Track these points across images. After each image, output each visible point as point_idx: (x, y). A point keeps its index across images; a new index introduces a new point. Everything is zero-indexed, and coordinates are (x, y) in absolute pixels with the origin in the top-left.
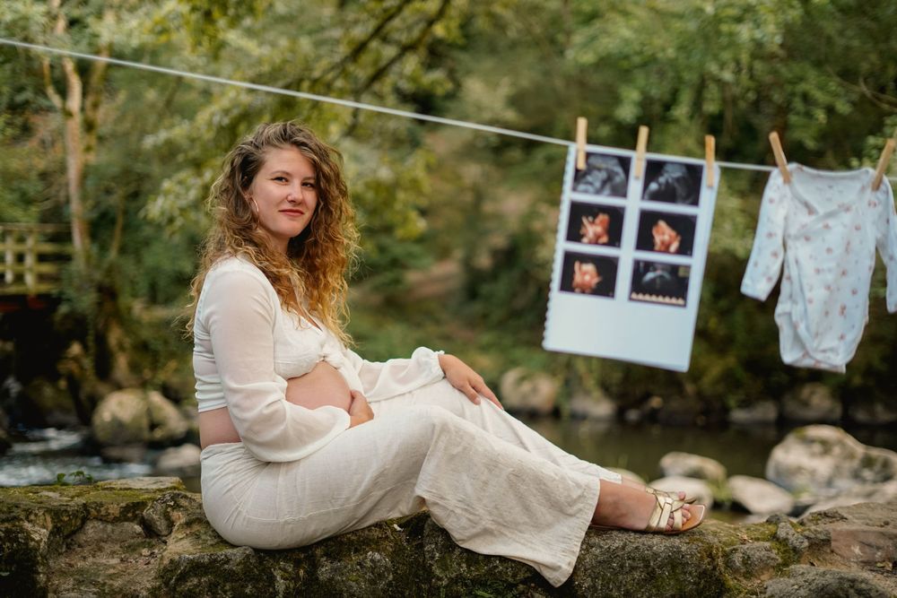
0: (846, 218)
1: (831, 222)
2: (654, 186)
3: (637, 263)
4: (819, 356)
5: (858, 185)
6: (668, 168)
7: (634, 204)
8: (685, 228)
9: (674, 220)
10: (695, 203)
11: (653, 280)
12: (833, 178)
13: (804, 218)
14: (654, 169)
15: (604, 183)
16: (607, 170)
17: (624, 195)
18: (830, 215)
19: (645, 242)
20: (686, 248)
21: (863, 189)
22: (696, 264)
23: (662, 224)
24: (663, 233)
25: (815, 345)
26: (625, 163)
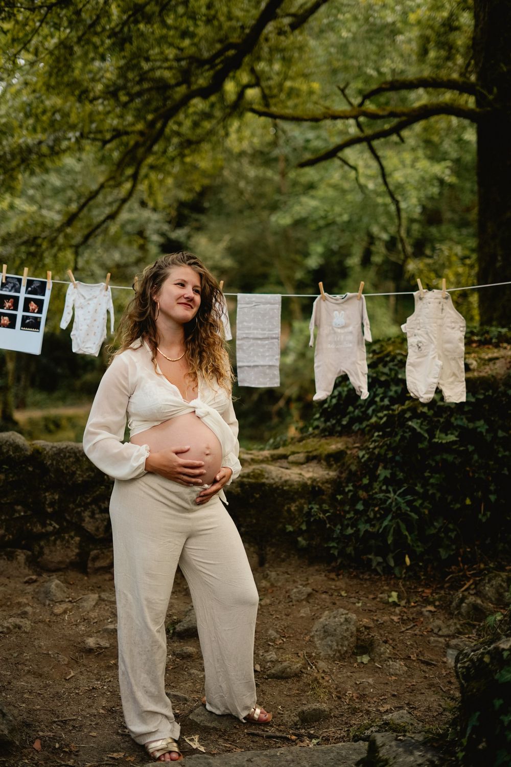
0: (95, 301)
1: (90, 302)
2: (30, 289)
3: (23, 316)
4: (85, 350)
5: (100, 289)
6: (35, 282)
7: (22, 295)
8: (40, 303)
9: (36, 301)
10: (44, 295)
11: (29, 322)
12: (91, 287)
13: (82, 300)
14: (30, 283)
15: (12, 288)
16: (13, 283)
17: (19, 292)
18: (90, 299)
19: (26, 309)
20: (40, 311)
21: (101, 290)
22: (43, 316)
23: (32, 303)
24: (33, 306)
25: (83, 345)
26: (20, 280)
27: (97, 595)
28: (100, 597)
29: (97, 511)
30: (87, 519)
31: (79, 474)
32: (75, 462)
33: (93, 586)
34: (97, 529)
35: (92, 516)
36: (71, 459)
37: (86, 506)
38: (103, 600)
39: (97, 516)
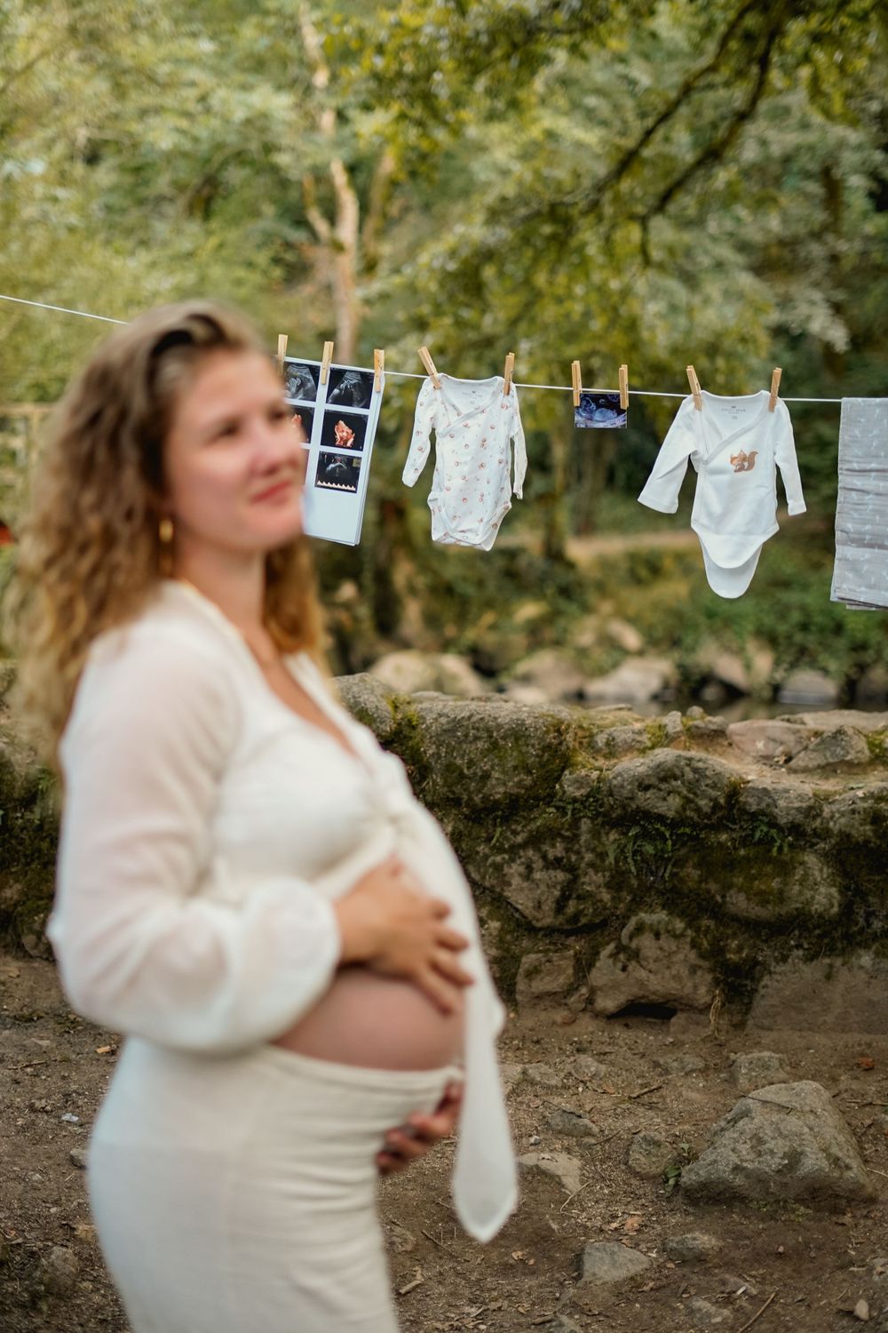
0: (481, 418)
1: (469, 422)
2: (336, 391)
3: (322, 455)
4: (459, 536)
5: (491, 390)
6: (347, 376)
7: (321, 406)
8: (358, 424)
9: (350, 419)
10: (367, 406)
11: (334, 469)
12: (473, 385)
13: (453, 418)
14: (337, 376)
15: (299, 388)
16: (301, 377)
17: (314, 400)
18: (469, 416)
19: (328, 438)
20: (358, 444)
21: (495, 394)
22: (365, 456)
23: (341, 423)
24: (343, 431)
25: (453, 526)
26: (315, 371)
27: (519, 1068)
28: (524, 1072)
29: (539, 864)
30: (516, 881)
31: (497, 779)
32: (488, 750)
33: (523, 1039)
34: (539, 906)
35: (528, 874)
36: (480, 744)
37: (514, 851)
38: (533, 1083)
39: (537, 875)
